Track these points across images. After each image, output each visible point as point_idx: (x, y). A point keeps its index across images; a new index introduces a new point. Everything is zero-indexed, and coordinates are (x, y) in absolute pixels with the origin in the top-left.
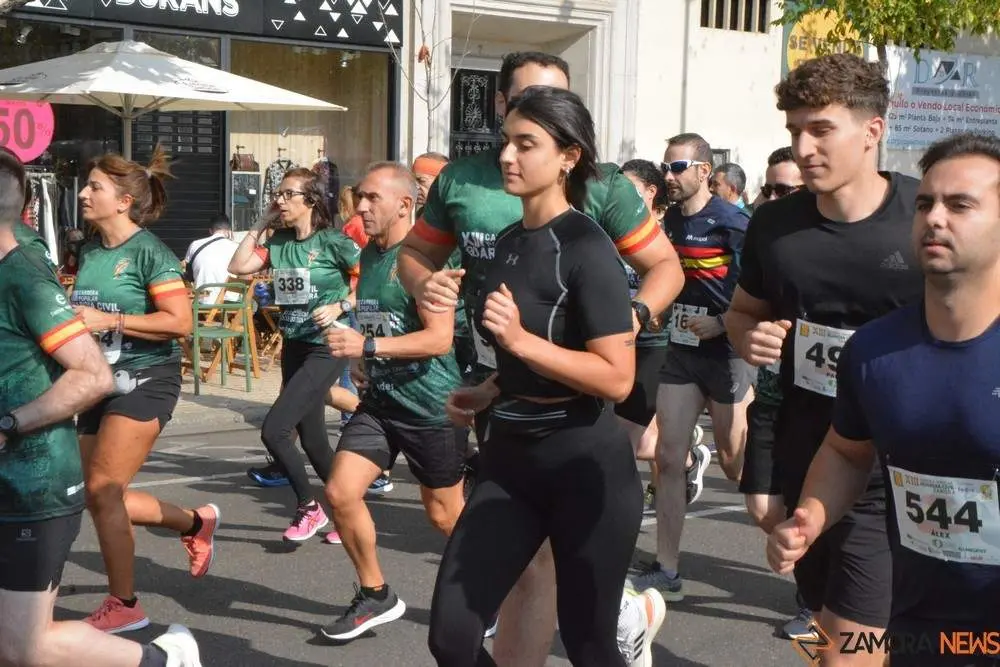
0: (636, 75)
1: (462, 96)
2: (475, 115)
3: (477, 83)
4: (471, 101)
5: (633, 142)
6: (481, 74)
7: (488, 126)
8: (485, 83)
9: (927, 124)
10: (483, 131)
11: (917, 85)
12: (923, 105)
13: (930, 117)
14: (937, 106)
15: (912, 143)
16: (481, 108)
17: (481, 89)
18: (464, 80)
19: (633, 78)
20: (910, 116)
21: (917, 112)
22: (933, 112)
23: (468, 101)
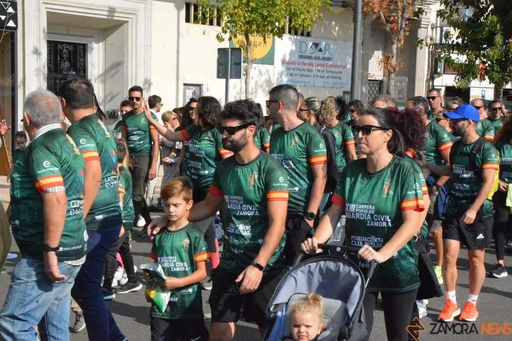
0: (151, 46)
1: (59, 55)
2: (67, 64)
3: (67, 49)
4: (64, 57)
5: (150, 80)
6: (69, 44)
7: (74, 71)
8: (71, 49)
9: (307, 73)
10: (71, 73)
11: (300, 54)
12: (305, 64)
13: (308, 69)
14: (311, 64)
15: (299, 82)
16: (70, 61)
17: (70, 52)
18: (59, 47)
19: (149, 47)
20: (298, 69)
21: (301, 67)
22: (310, 68)
23: (62, 58)
